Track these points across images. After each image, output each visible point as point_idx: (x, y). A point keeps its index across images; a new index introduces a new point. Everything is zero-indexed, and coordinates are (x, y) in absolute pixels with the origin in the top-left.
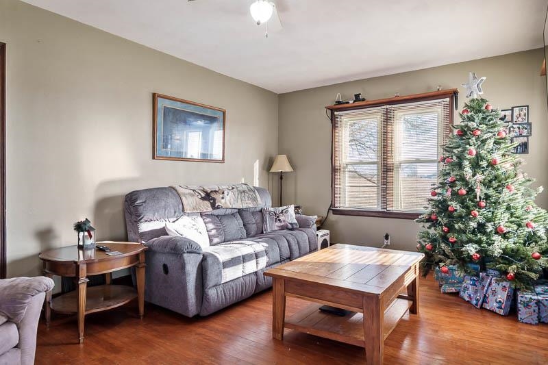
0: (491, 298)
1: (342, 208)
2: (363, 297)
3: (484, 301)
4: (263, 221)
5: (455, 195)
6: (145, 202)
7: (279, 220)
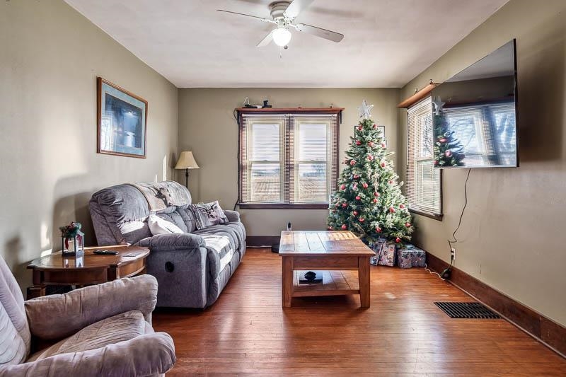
0: (384, 257)
1: (248, 203)
2: (359, 258)
3: (380, 260)
4: (196, 217)
5: (360, 187)
6: (122, 201)
7: (212, 216)
